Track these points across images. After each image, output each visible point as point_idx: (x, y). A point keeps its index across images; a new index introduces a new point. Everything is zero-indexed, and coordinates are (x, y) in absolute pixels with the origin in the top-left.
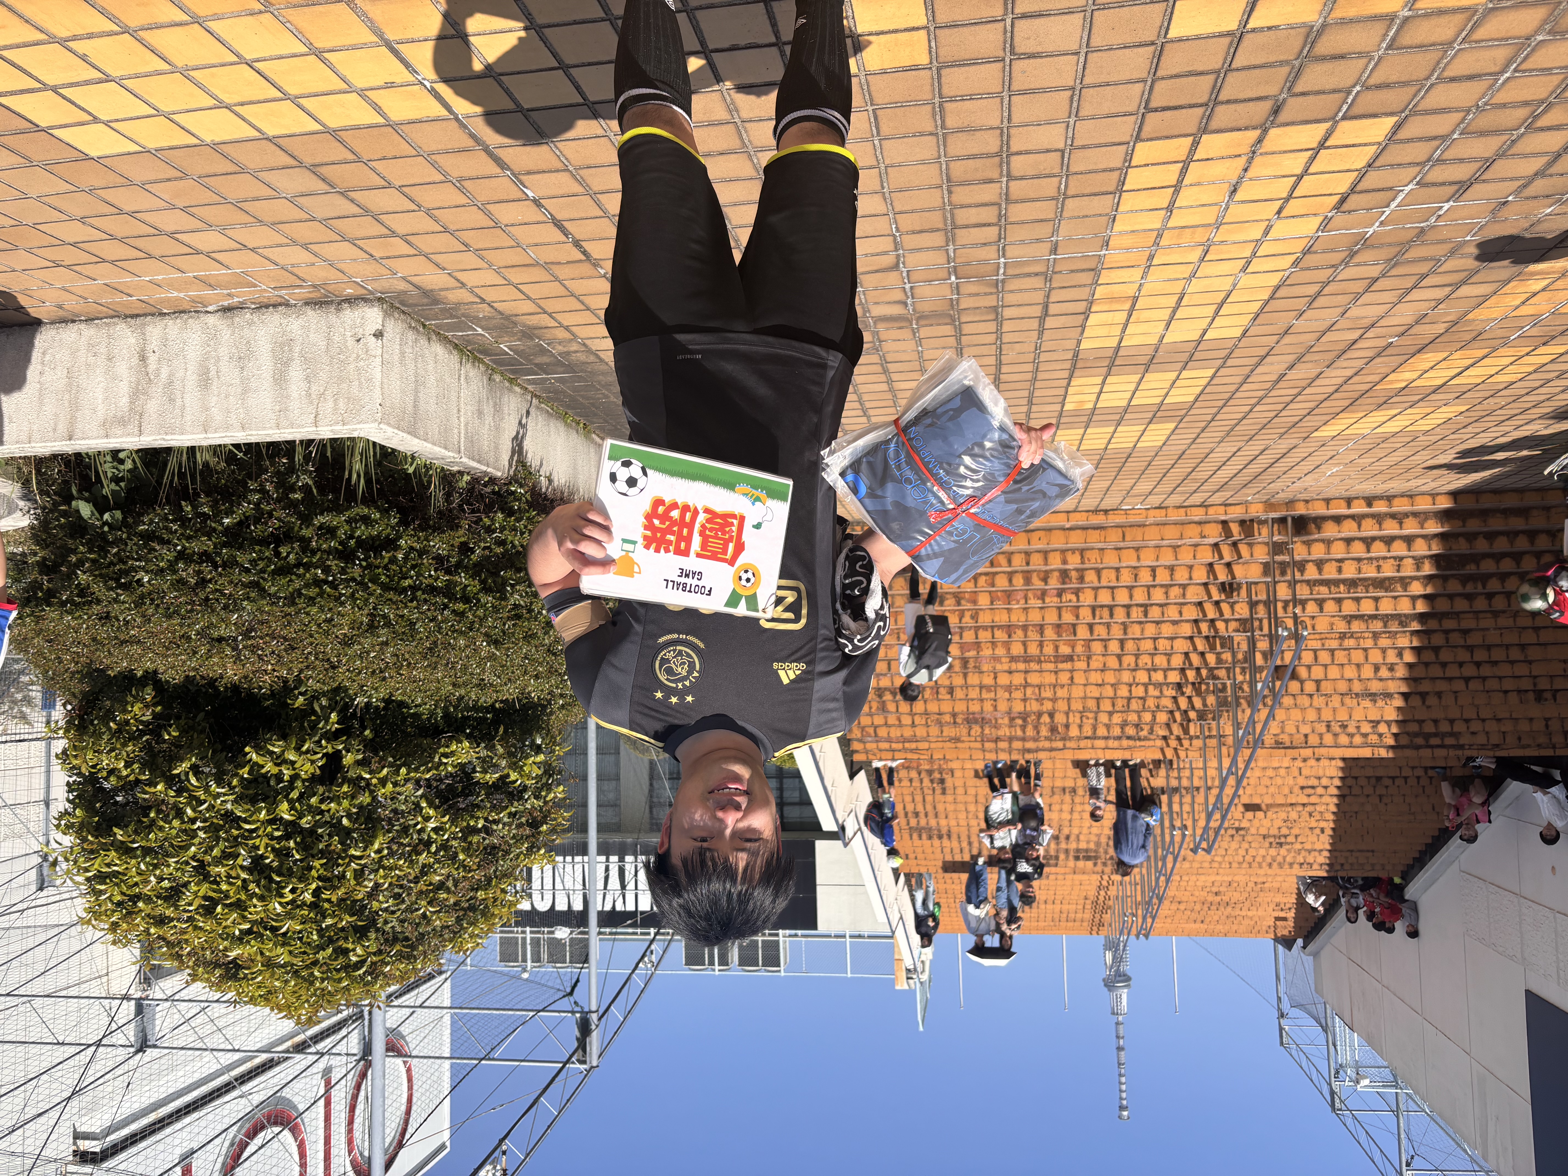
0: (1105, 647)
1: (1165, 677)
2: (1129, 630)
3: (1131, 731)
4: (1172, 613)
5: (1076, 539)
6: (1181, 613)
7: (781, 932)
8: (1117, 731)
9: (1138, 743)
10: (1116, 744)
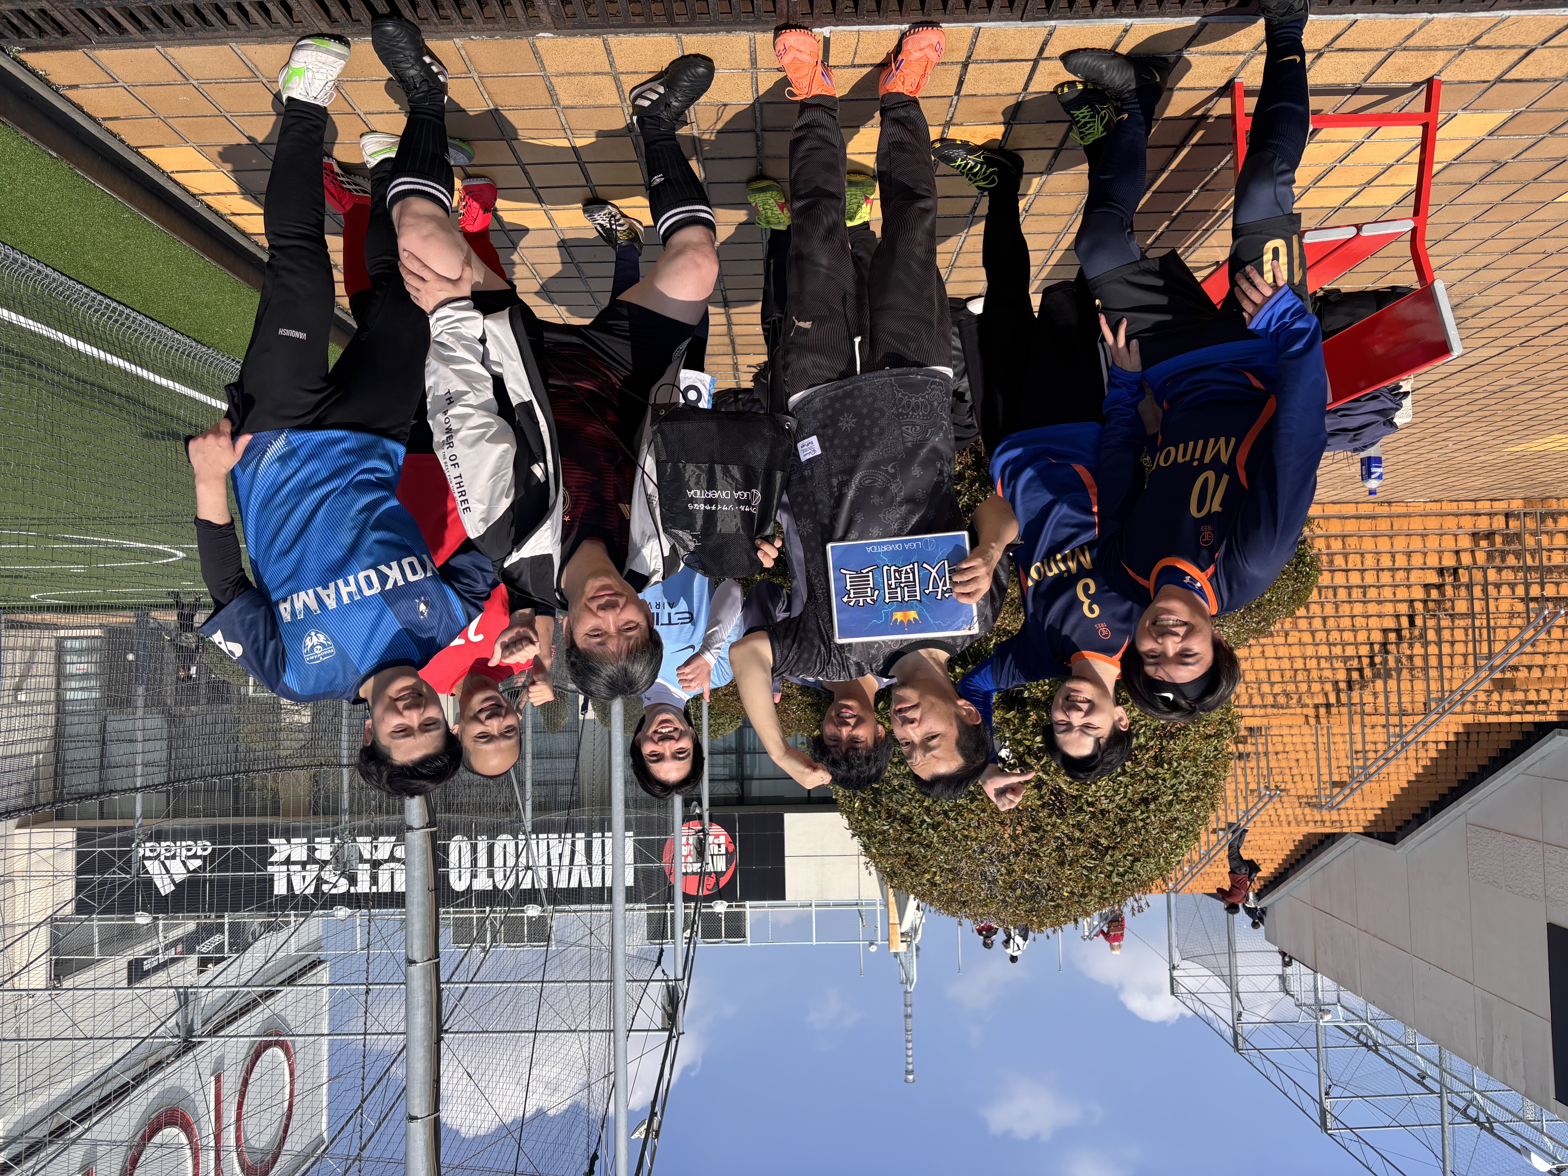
0: (1310, 624)
1: (1344, 651)
2: (1341, 609)
3: (1282, 700)
4: (1387, 593)
5: (1351, 526)
6: (1394, 594)
7: (748, 903)
8: (1270, 700)
9: (1281, 711)
10: (1262, 712)
